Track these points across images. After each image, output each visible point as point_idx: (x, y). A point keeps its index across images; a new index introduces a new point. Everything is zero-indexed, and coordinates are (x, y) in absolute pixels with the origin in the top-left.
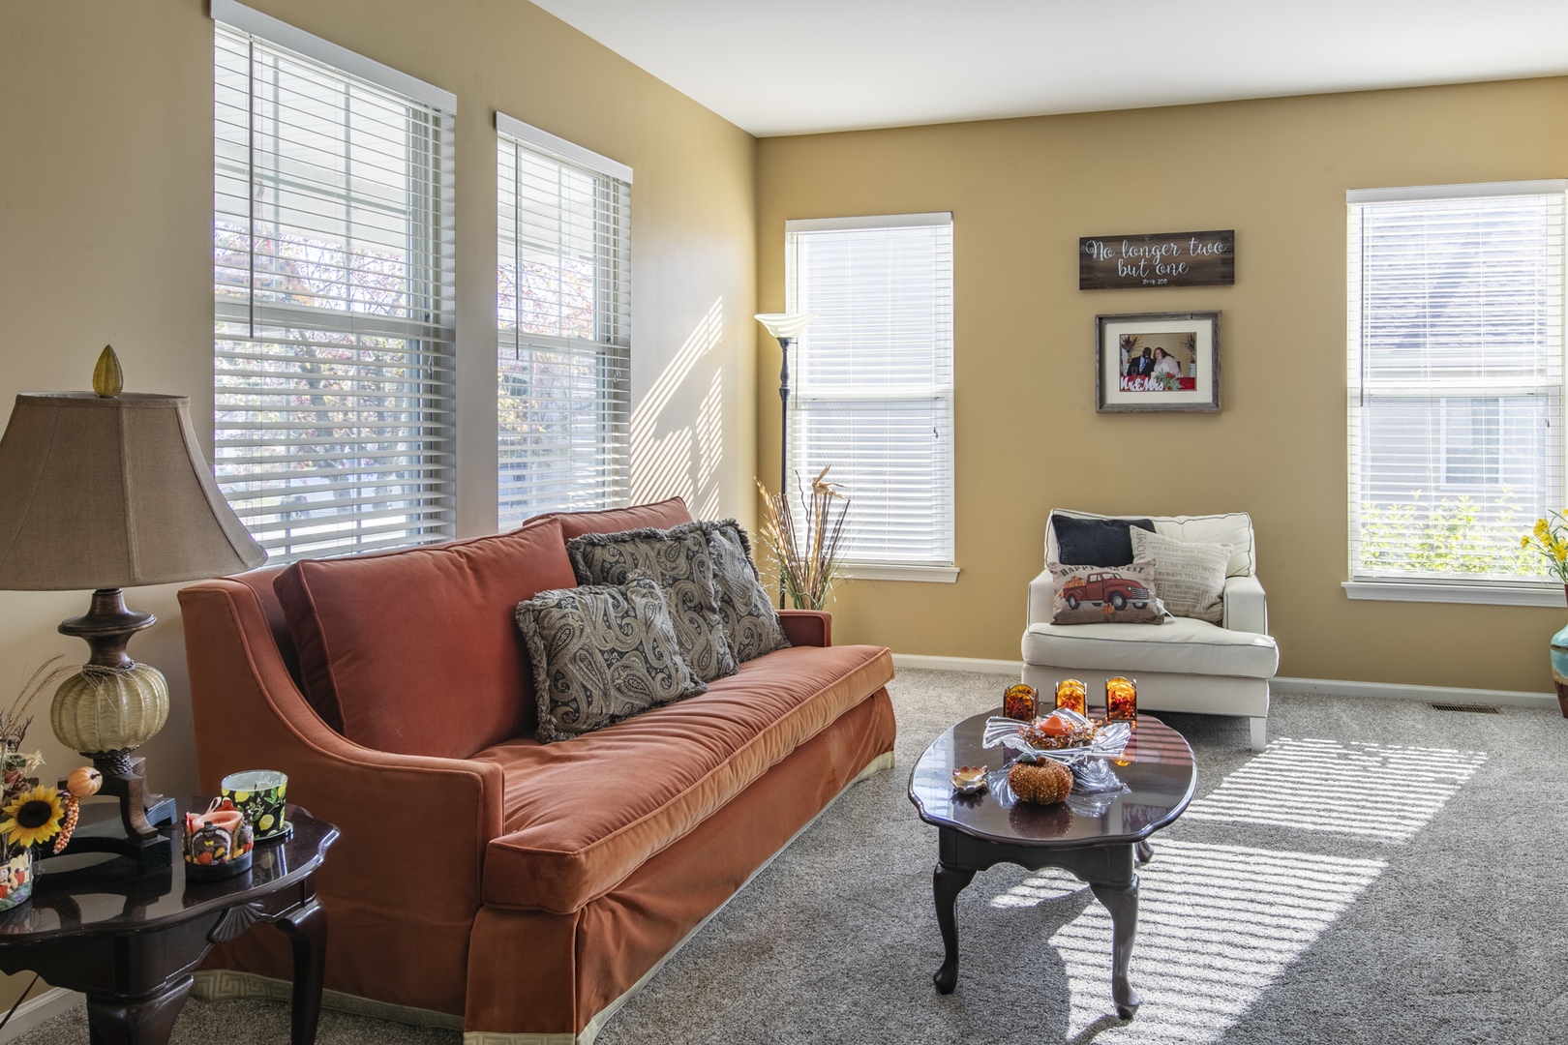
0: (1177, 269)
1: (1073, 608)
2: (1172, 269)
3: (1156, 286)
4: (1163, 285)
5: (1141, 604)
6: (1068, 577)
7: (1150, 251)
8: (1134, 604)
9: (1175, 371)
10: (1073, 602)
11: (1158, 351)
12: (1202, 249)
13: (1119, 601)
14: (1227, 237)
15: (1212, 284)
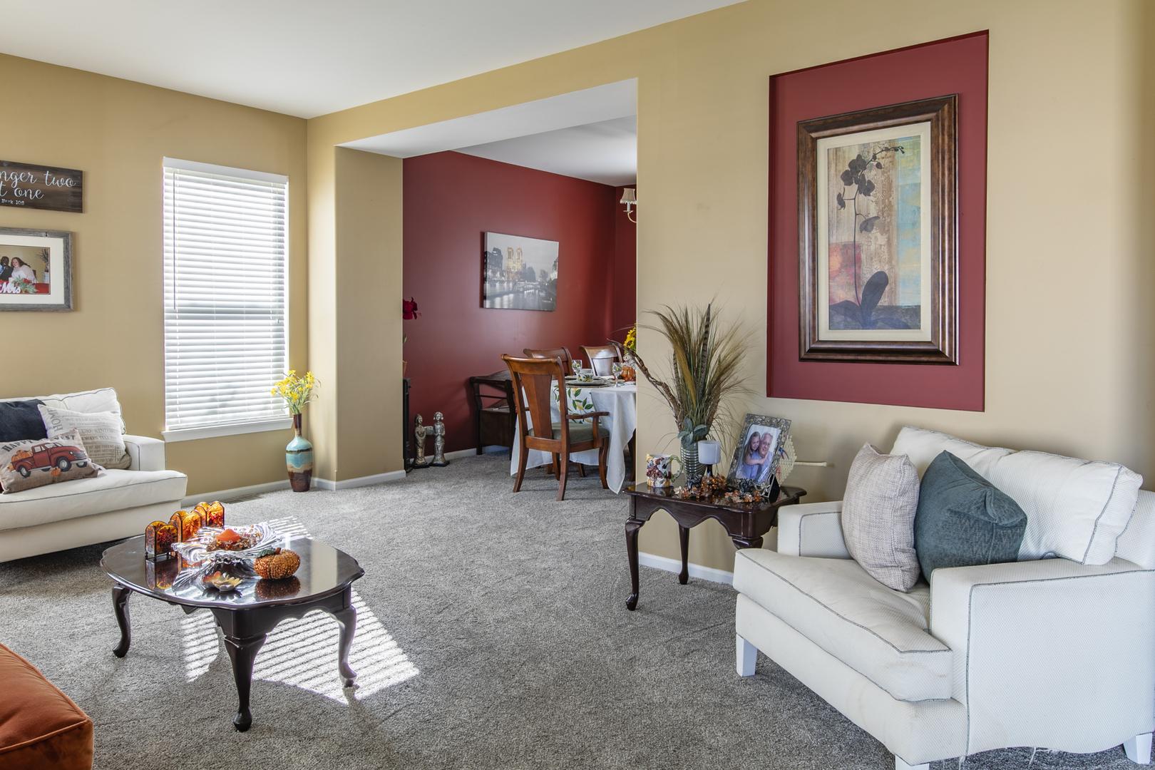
0: (33, 194)
1: (25, 477)
2: (29, 193)
3: (14, 205)
4: (20, 206)
5: (82, 464)
6: (14, 452)
7: (8, 176)
8: (77, 464)
9: (31, 277)
10: (24, 471)
11: (15, 261)
12: (55, 182)
13: (64, 464)
14: (77, 176)
15: (64, 211)
